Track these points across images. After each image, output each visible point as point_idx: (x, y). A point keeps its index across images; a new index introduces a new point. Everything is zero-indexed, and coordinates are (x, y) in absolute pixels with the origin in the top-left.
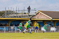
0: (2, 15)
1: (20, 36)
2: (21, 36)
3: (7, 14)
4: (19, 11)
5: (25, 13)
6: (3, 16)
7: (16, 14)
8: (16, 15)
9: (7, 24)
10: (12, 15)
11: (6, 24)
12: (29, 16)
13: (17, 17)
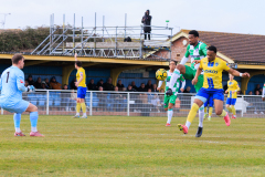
0: (37, 45)
1: (110, 129)
2: (116, 132)
3: (59, 42)
4: (104, 28)
5: (129, 40)
6: (40, 49)
7: (91, 40)
8: (92, 45)
9: (58, 79)
10: (78, 44)
11: (51, 81)
12: (146, 49)
13: (97, 51)
